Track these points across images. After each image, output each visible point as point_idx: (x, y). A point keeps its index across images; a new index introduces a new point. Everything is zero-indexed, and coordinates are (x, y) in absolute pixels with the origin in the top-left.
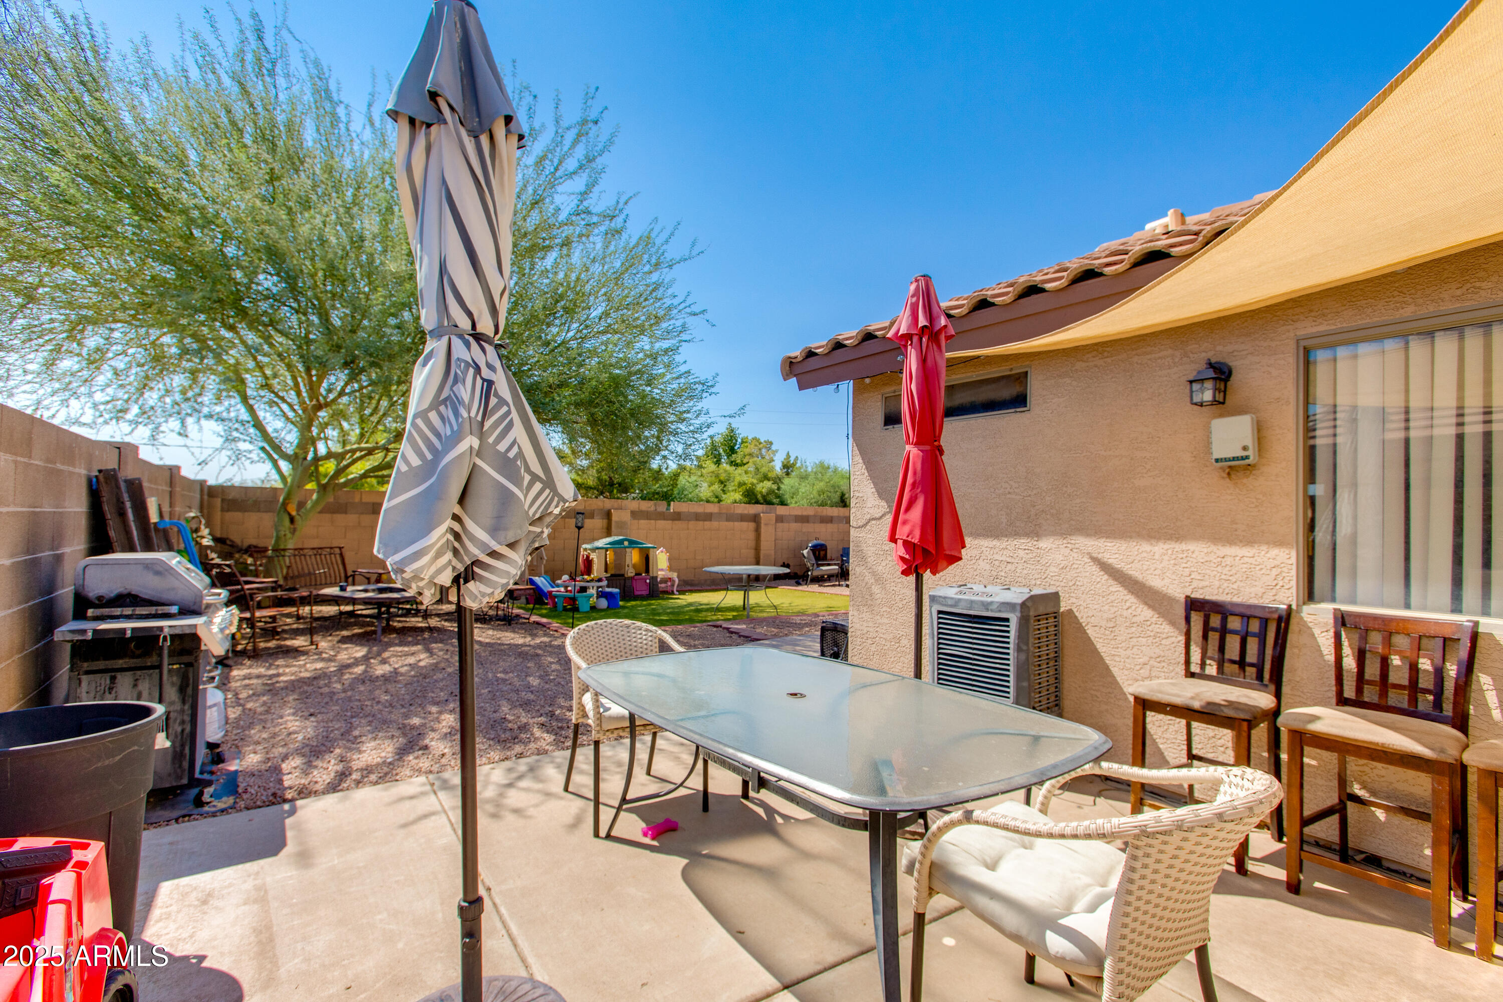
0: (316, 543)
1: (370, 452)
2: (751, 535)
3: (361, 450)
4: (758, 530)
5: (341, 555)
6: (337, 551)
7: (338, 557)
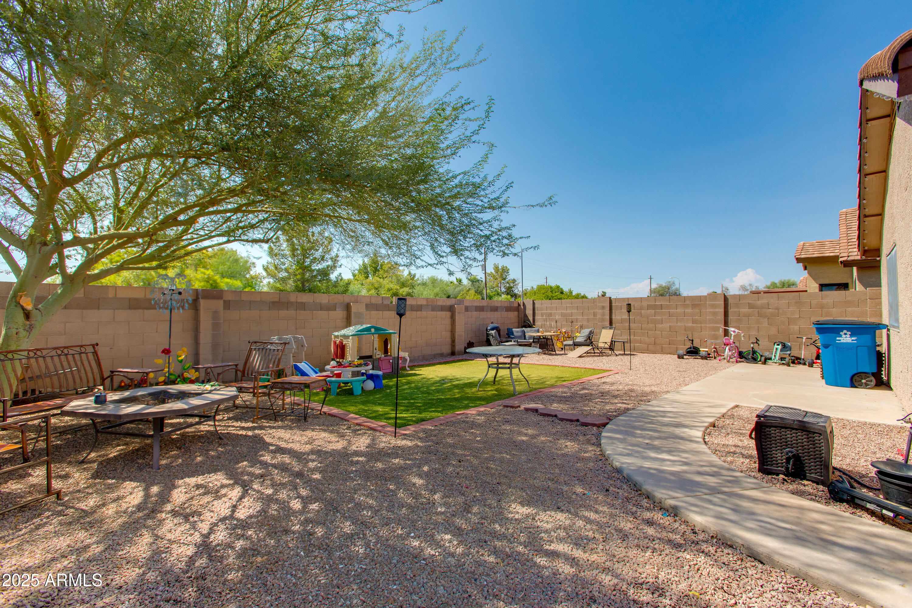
0: (62, 342)
1: (131, 239)
2: (448, 321)
3: (120, 236)
4: (453, 318)
5: (95, 353)
6: (90, 349)
7: (91, 356)
